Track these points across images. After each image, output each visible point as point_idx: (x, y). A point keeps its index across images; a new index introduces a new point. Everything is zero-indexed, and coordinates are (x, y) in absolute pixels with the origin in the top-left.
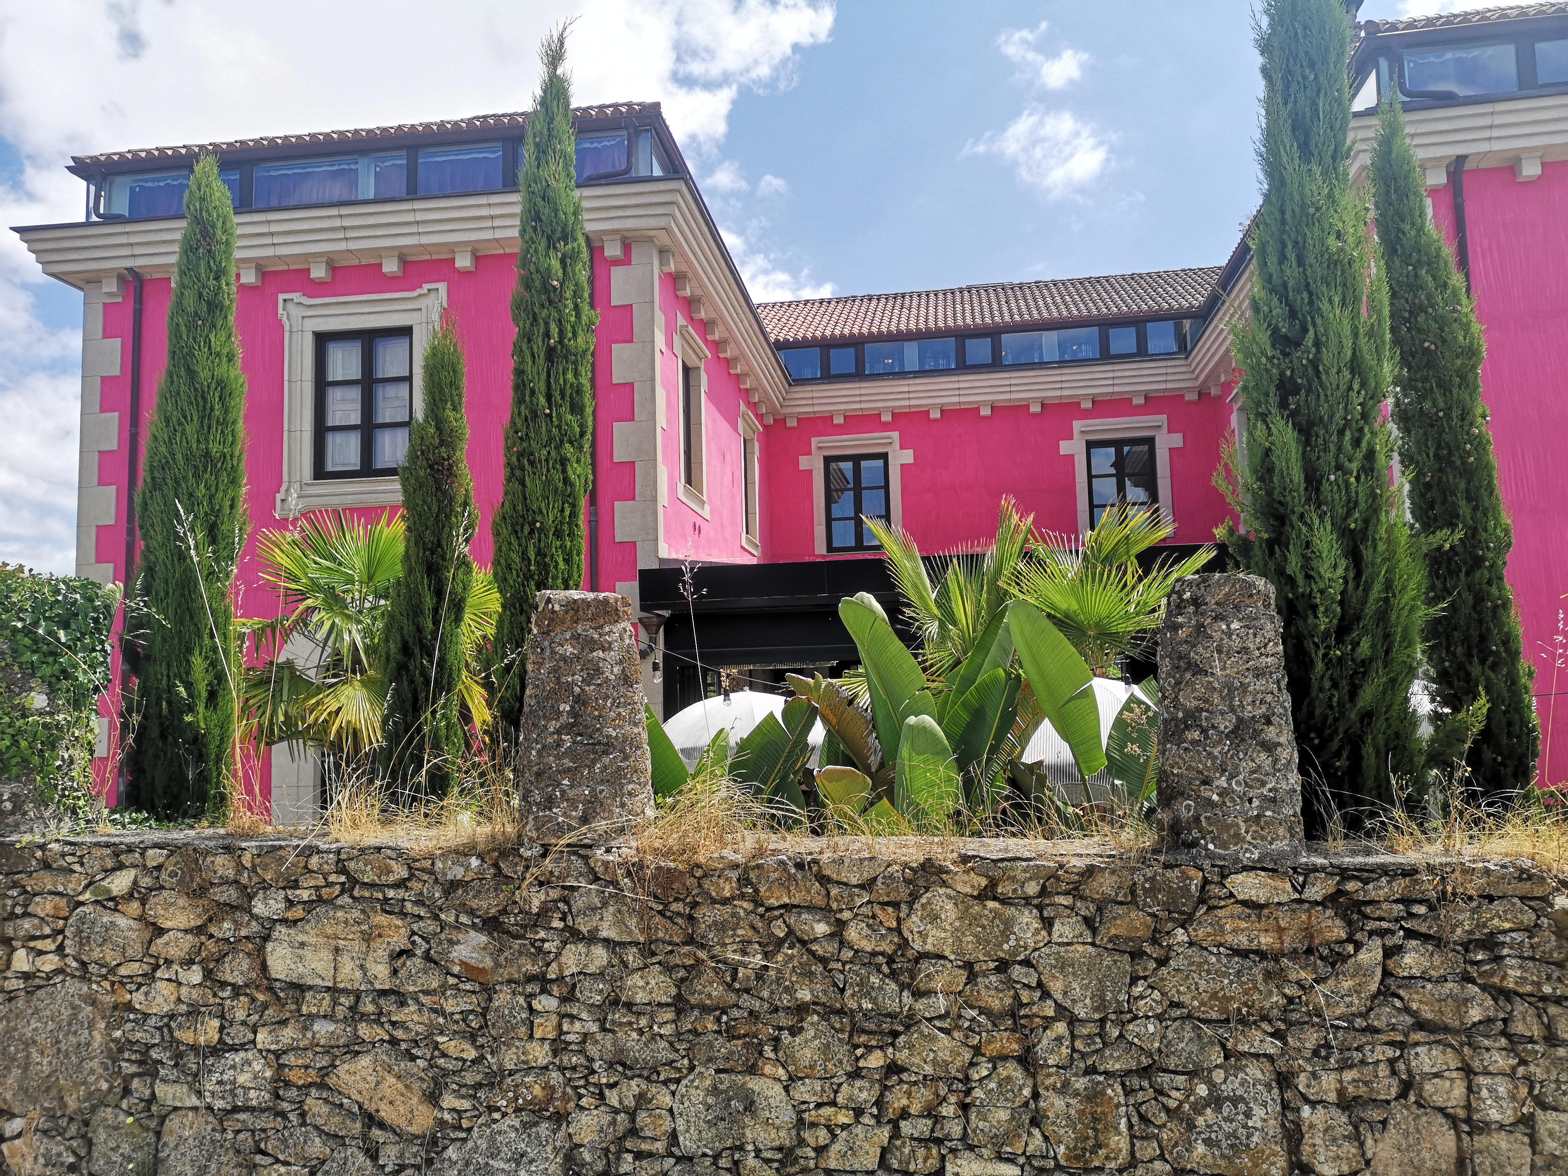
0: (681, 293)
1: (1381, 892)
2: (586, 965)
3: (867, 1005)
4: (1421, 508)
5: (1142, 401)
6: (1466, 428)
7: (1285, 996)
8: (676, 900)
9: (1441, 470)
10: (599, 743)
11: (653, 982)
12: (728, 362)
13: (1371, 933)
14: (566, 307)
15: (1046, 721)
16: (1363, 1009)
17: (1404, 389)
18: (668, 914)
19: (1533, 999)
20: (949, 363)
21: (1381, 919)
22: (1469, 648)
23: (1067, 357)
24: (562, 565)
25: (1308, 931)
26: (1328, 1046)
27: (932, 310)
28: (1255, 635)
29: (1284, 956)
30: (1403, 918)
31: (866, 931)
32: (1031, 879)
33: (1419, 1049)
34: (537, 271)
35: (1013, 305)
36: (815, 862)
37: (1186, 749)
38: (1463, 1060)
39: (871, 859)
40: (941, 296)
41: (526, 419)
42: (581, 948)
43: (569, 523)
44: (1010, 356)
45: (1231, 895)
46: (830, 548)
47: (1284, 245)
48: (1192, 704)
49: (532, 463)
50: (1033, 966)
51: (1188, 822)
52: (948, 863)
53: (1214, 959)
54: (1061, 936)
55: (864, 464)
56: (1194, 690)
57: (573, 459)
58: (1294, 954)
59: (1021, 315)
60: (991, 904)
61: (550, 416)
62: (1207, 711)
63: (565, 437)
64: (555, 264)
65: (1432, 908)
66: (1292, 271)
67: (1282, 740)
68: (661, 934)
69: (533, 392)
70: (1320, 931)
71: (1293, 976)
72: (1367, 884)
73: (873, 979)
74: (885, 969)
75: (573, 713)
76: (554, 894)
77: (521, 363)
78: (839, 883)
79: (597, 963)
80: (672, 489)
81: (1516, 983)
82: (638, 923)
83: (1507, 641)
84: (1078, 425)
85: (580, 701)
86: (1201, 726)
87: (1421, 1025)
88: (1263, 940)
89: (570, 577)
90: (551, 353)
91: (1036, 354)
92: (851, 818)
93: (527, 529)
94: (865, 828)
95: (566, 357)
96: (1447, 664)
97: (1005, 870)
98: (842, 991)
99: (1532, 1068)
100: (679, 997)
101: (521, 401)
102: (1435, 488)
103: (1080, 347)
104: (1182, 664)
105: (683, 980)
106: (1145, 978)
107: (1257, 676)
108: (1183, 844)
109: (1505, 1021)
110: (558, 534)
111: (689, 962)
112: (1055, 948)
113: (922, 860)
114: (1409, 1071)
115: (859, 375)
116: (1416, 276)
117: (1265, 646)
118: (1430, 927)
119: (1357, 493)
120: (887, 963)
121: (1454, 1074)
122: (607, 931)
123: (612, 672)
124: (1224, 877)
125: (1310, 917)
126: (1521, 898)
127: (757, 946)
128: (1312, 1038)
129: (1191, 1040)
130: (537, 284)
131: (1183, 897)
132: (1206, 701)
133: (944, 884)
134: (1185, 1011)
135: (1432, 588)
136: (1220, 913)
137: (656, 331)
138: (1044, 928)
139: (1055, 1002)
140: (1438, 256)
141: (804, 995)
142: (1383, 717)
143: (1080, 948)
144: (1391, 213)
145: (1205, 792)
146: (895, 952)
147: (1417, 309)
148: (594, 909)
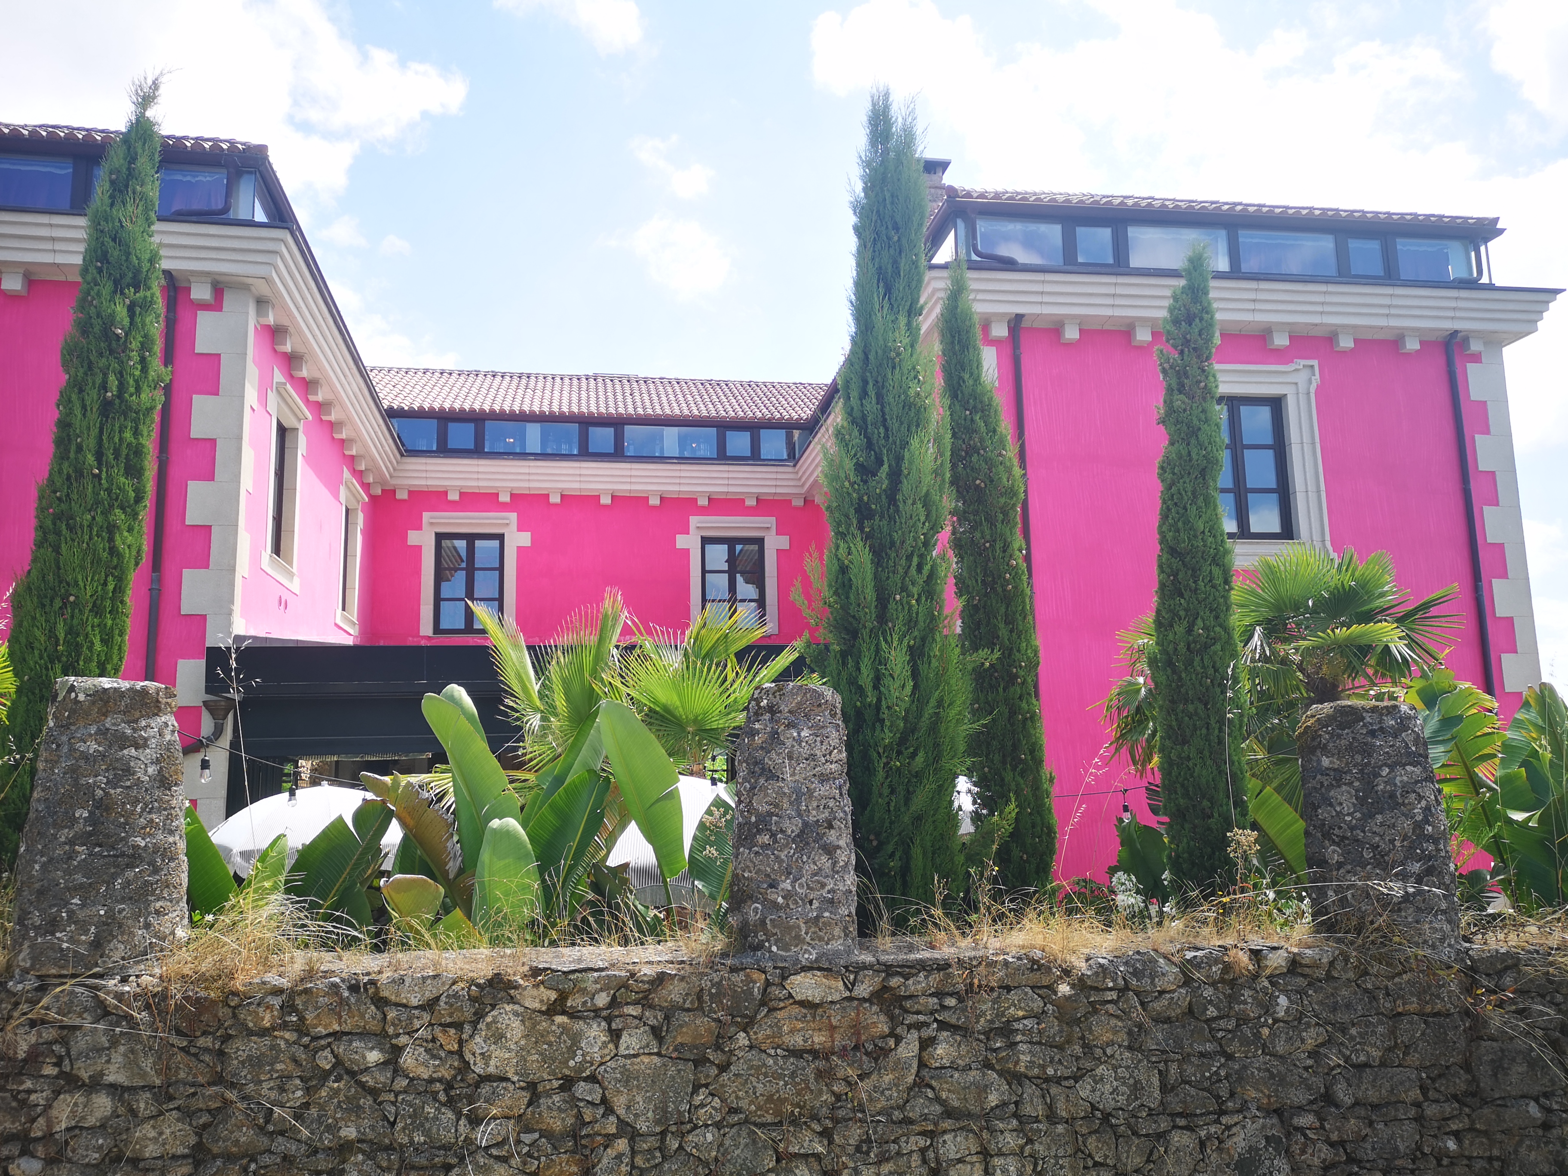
0: (281, 348)
1: (919, 987)
2: (83, 1118)
3: (419, 1138)
4: (969, 627)
5: (753, 503)
6: (1006, 559)
7: (833, 1093)
8: (204, 1033)
9: (986, 594)
10: (123, 855)
11: (168, 1131)
12: (331, 426)
13: (910, 1027)
14: (130, 358)
15: (633, 823)
16: (901, 1102)
17: (959, 520)
18: (193, 1050)
19: (1039, 1081)
20: (571, 449)
21: (918, 1013)
22: (1004, 756)
23: (686, 454)
24: (98, 646)
25: (856, 1028)
26: (869, 1141)
27: (557, 394)
28: (822, 742)
29: (833, 1054)
30: (936, 1010)
31: (425, 1055)
32: (601, 990)
33: (946, 1137)
34: (99, 315)
35: (637, 398)
36: (373, 983)
37: (757, 853)
38: (982, 1145)
39: (435, 977)
40: (567, 381)
41: (69, 478)
42: (78, 1097)
43: (112, 599)
44: (632, 448)
45: (790, 996)
46: (437, 629)
47: (865, 382)
48: (763, 808)
49: (70, 528)
50: (598, 1082)
51: (755, 926)
52: (518, 978)
53: (771, 1062)
54: (628, 1048)
55: (478, 543)
56: (766, 795)
57: (124, 527)
58: (843, 1053)
59: (644, 409)
60: (560, 1019)
61: (99, 476)
62: (777, 815)
63: (116, 500)
64: (121, 311)
65: (961, 1000)
66: (871, 406)
67: (842, 843)
68: (182, 1075)
69: (80, 448)
70: (866, 1028)
71: (840, 1074)
72: (907, 979)
73: (427, 1109)
74: (442, 1097)
75: (92, 820)
76: (49, 1034)
77: (68, 415)
78: (397, 1005)
79: (98, 1114)
80: (255, 559)
81: (1026, 1067)
82: (154, 1064)
83: (1034, 749)
84: (694, 521)
85: (103, 806)
86: (770, 830)
87: (949, 1113)
88: (816, 1040)
89: (109, 658)
90: (106, 407)
91: (658, 449)
92: (417, 932)
93: (58, 603)
94: (432, 942)
95: (125, 414)
96: (986, 769)
97: (575, 982)
98: (393, 1124)
99: (1037, 1146)
100: (199, 1147)
101: (63, 456)
102: (982, 610)
103: (698, 445)
104: (757, 769)
105: (205, 1126)
106: (706, 1086)
107: (822, 782)
108: (750, 947)
109: (1016, 1103)
110: (97, 610)
111: (213, 1105)
112: (622, 1061)
113: (490, 974)
114: (937, 1159)
115: (477, 451)
116: (972, 420)
117: (830, 754)
118: (959, 1019)
119: (917, 613)
120: (445, 1090)
121: (975, 1159)
122: (114, 1076)
123: (146, 771)
124: (784, 978)
125: (858, 1015)
126: (1032, 988)
127: (298, 1082)
128: (855, 1133)
129: (746, 1145)
130: (97, 329)
131: (746, 1001)
132: (776, 806)
133: (512, 1000)
134: (742, 1116)
135: (976, 700)
136: (780, 1015)
137: (247, 385)
138: (612, 1041)
139: (618, 1117)
140: (990, 405)
141: (350, 1132)
142: (930, 820)
143: (646, 1059)
144: (954, 361)
145: (772, 895)
146: (455, 1077)
147: (972, 450)
148: (99, 1050)
